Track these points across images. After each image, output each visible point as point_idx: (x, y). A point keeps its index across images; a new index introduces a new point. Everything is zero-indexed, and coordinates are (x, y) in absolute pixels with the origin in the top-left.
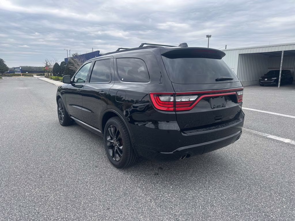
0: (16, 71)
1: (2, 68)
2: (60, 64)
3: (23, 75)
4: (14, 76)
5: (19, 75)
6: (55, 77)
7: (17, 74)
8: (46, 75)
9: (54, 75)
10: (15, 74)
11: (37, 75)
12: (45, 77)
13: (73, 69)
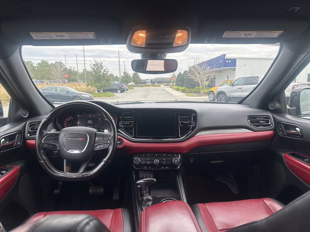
0: (147, 82)
1: (136, 80)
2: (182, 73)
3: (152, 85)
4: (145, 86)
5: (149, 86)
6: (176, 87)
7: (147, 85)
8: (171, 85)
9: (177, 85)
10: (146, 85)
11: (165, 85)
12: (170, 87)
13: (193, 78)
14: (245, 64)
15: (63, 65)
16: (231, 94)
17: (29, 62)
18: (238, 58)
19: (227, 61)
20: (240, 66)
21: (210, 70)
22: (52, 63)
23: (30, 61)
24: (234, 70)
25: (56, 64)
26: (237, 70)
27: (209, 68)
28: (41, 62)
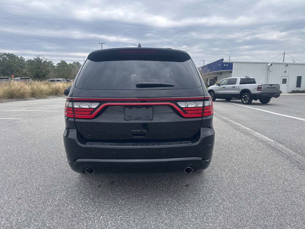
14: (241, 67)
15: (80, 65)
16: (218, 92)
17: (49, 62)
18: (235, 62)
19: (225, 65)
20: (237, 69)
21: (210, 72)
22: (70, 64)
23: (51, 61)
24: (231, 72)
25: (74, 64)
26: (233, 73)
27: (209, 70)
28: (60, 62)
